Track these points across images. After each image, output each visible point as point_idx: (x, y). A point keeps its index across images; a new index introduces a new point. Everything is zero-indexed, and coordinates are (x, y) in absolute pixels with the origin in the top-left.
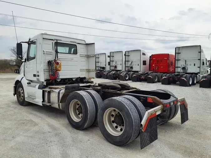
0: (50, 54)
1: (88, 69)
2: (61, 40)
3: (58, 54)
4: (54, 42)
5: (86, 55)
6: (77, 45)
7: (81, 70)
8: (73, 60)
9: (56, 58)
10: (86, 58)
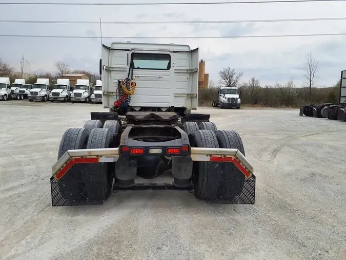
0: (122, 70)
1: (190, 94)
2: (142, 50)
3: (134, 70)
4: (130, 53)
5: (188, 70)
6: (172, 54)
7: (177, 96)
8: (161, 79)
9: (128, 77)
10: (188, 76)
